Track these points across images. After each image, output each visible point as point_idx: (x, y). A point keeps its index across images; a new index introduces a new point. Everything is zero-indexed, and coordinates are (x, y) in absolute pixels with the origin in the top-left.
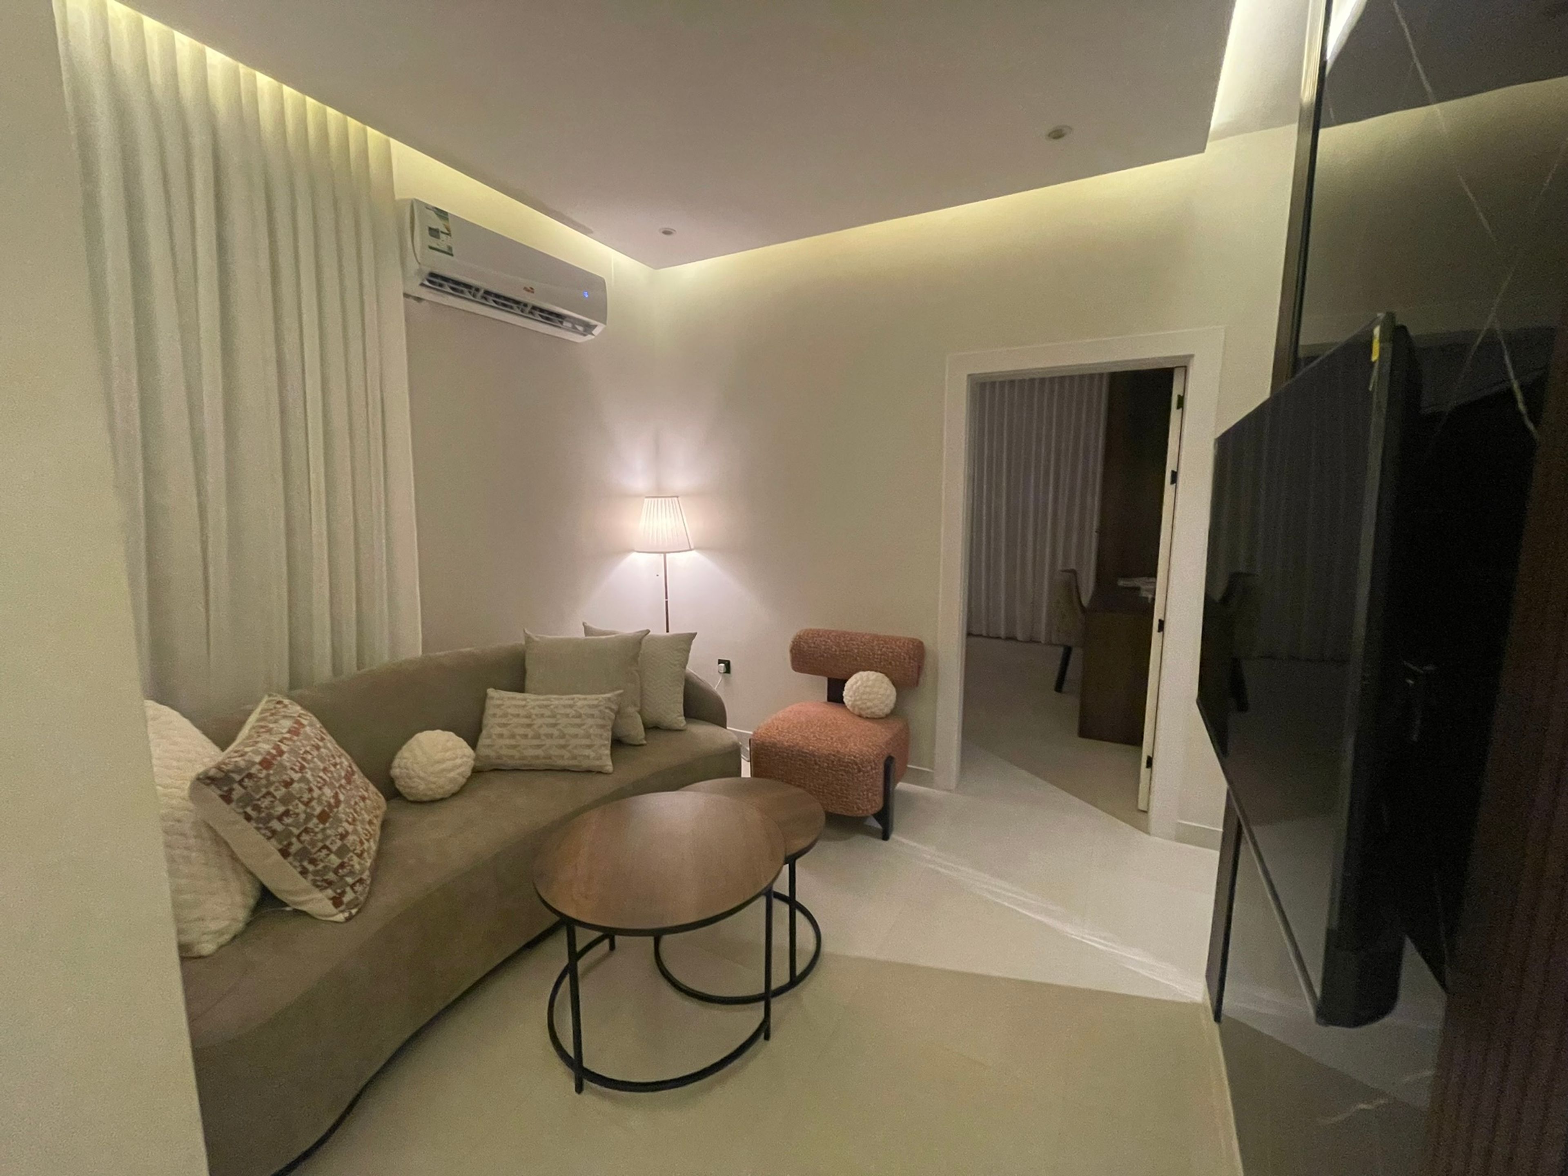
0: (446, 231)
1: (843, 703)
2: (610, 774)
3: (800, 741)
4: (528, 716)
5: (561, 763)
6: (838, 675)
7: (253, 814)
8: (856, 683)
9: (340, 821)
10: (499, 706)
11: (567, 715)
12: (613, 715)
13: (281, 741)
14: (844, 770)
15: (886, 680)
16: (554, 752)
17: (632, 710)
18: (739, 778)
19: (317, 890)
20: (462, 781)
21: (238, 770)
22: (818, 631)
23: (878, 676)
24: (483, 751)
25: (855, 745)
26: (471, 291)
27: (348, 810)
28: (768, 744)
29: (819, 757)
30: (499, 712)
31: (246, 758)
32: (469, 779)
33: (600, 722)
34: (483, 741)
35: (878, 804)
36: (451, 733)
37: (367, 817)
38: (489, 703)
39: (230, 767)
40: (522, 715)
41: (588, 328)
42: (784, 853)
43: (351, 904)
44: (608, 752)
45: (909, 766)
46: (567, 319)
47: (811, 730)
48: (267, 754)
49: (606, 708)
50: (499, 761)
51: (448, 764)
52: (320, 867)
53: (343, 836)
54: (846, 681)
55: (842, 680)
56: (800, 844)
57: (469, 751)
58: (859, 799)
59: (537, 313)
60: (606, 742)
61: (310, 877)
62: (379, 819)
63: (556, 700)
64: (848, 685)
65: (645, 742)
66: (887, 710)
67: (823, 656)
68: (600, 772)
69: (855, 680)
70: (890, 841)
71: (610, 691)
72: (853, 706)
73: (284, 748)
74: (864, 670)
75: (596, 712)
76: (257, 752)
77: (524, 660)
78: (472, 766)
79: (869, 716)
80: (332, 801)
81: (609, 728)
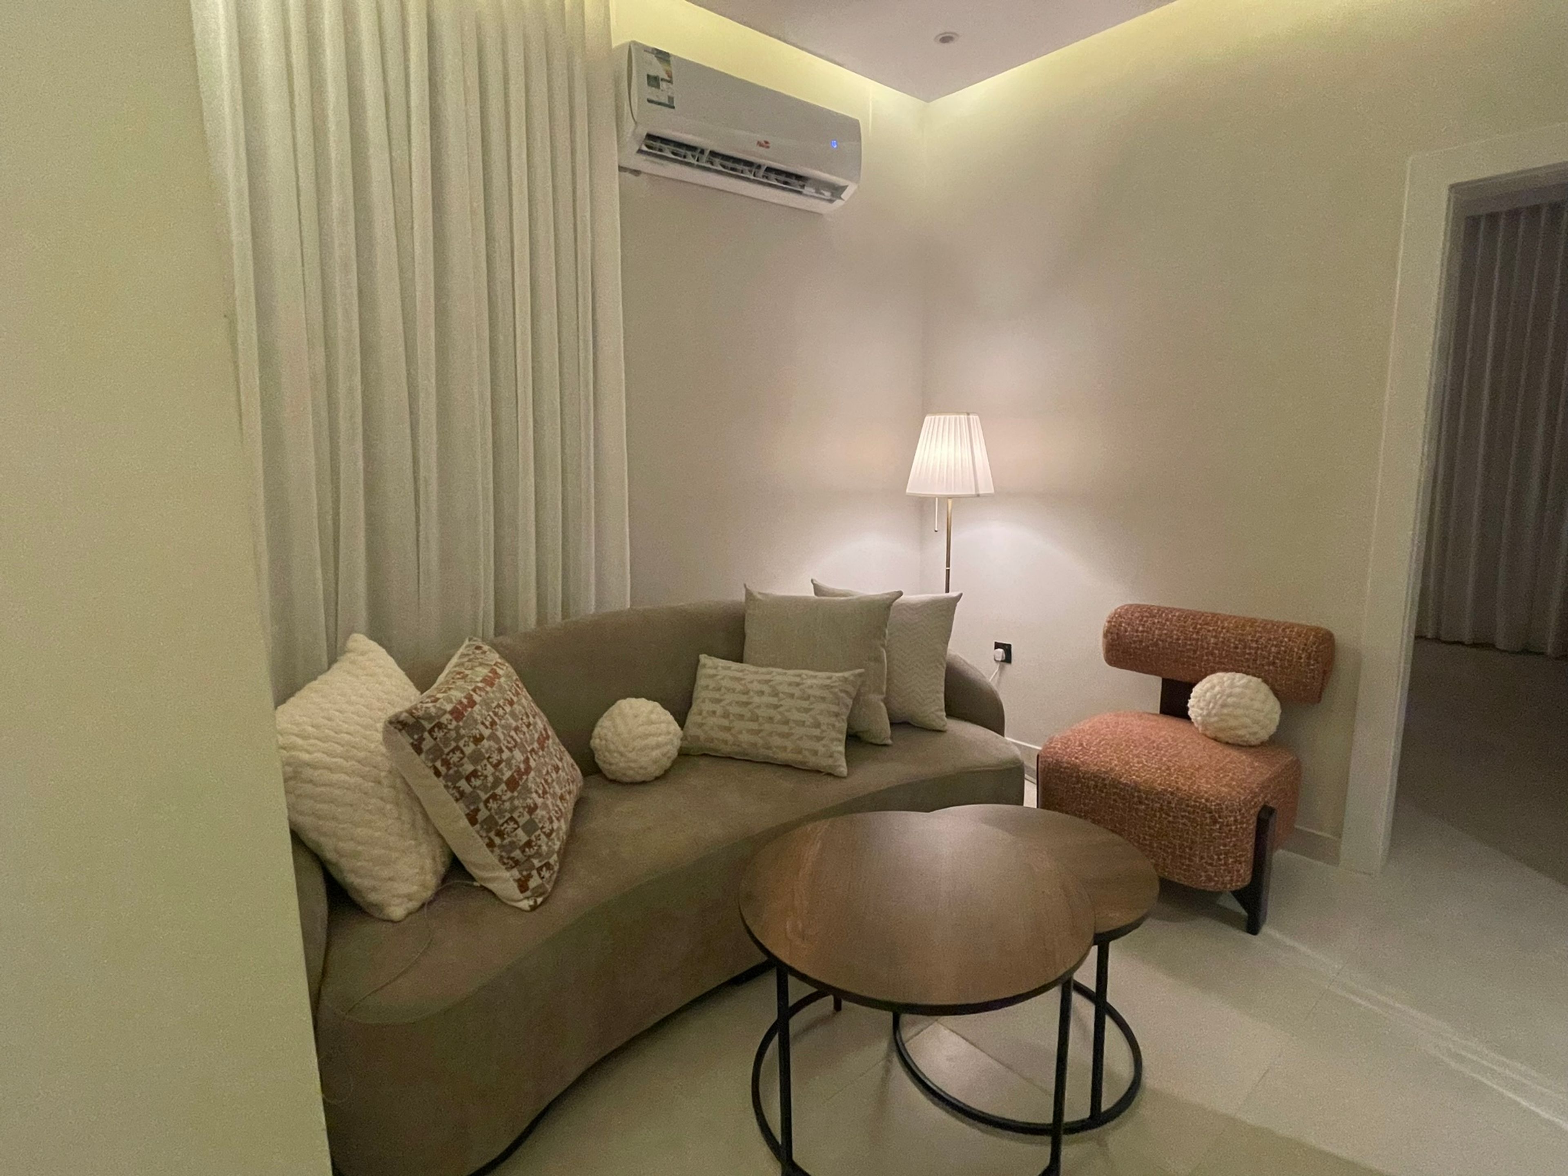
0: (666, 77)
1: (1189, 718)
2: (845, 778)
3: (1116, 765)
4: (746, 693)
5: (782, 756)
6: (1182, 675)
7: (443, 770)
8: (1213, 687)
9: (529, 791)
10: (713, 676)
11: (792, 696)
12: (850, 702)
13: (474, 690)
14: (1188, 818)
15: (1265, 688)
16: (777, 741)
17: (876, 699)
18: (1021, 807)
19: (503, 867)
20: (667, 764)
21: (429, 718)
22: (1149, 608)
23: (1250, 681)
24: (692, 730)
25: (1207, 782)
26: (694, 153)
27: (538, 780)
28: (1066, 765)
29: (1146, 793)
30: (712, 684)
31: (438, 705)
32: (675, 763)
33: (835, 708)
34: (692, 718)
35: (1243, 875)
36: (656, 704)
37: (559, 791)
38: (701, 672)
39: (421, 713)
40: (738, 690)
41: (836, 191)
42: (1093, 930)
43: (538, 891)
44: (842, 748)
45: (1297, 826)
46: (810, 181)
47: (1135, 752)
48: (458, 704)
49: (841, 691)
50: (708, 745)
51: (652, 741)
52: (506, 841)
53: (532, 810)
54: (1194, 685)
55: (1186, 683)
56: (1116, 918)
57: (675, 727)
58: (1211, 864)
59: (773, 176)
60: (840, 736)
61: (497, 851)
62: (572, 795)
63: (782, 677)
64: (1197, 690)
65: (889, 742)
66: (1264, 735)
67: (1156, 644)
68: (830, 774)
69: (1208, 685)
70: (1259, 935)
71: (846, 670)
72: (1205, 724)
73: (476, 698)
74: (1226, 670)
75: (825, 693)
76: (449, 700)
77: (744, 621)
78: (678, 747)
79: (1230, 742)
80: (522, 766)
81: (845, 718)
